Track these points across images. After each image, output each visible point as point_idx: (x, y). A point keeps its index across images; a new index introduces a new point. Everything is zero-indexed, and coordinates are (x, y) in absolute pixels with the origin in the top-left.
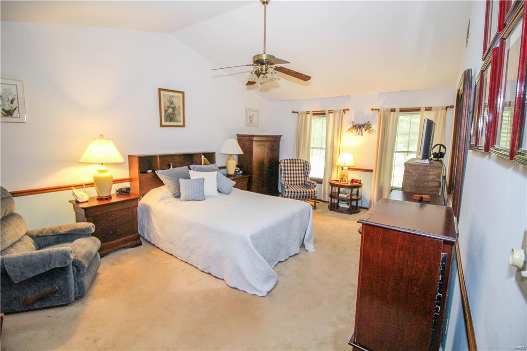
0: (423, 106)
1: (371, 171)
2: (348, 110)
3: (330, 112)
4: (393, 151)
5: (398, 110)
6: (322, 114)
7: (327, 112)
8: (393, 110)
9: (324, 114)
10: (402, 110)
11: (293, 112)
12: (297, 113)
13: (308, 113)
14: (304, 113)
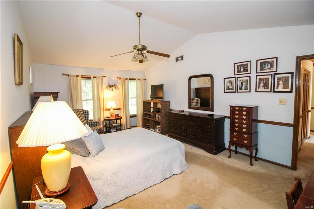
0: (137, 78)
1: (120, 109)
2: (105, 77)
3: (94, 77)
4: (128, 98)
5: (128, 79)
6: (89, 78)
7: (92, 77)
8: (127, 79)
9: (90, 78)
10: (130, 79)
11: (63, 74)
12: (68, 75)
13: (78, 76)
14: (73, 76)
